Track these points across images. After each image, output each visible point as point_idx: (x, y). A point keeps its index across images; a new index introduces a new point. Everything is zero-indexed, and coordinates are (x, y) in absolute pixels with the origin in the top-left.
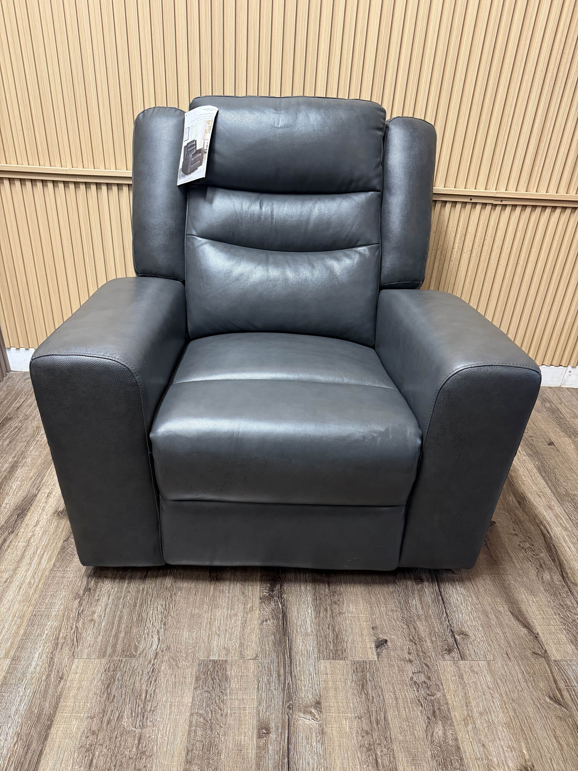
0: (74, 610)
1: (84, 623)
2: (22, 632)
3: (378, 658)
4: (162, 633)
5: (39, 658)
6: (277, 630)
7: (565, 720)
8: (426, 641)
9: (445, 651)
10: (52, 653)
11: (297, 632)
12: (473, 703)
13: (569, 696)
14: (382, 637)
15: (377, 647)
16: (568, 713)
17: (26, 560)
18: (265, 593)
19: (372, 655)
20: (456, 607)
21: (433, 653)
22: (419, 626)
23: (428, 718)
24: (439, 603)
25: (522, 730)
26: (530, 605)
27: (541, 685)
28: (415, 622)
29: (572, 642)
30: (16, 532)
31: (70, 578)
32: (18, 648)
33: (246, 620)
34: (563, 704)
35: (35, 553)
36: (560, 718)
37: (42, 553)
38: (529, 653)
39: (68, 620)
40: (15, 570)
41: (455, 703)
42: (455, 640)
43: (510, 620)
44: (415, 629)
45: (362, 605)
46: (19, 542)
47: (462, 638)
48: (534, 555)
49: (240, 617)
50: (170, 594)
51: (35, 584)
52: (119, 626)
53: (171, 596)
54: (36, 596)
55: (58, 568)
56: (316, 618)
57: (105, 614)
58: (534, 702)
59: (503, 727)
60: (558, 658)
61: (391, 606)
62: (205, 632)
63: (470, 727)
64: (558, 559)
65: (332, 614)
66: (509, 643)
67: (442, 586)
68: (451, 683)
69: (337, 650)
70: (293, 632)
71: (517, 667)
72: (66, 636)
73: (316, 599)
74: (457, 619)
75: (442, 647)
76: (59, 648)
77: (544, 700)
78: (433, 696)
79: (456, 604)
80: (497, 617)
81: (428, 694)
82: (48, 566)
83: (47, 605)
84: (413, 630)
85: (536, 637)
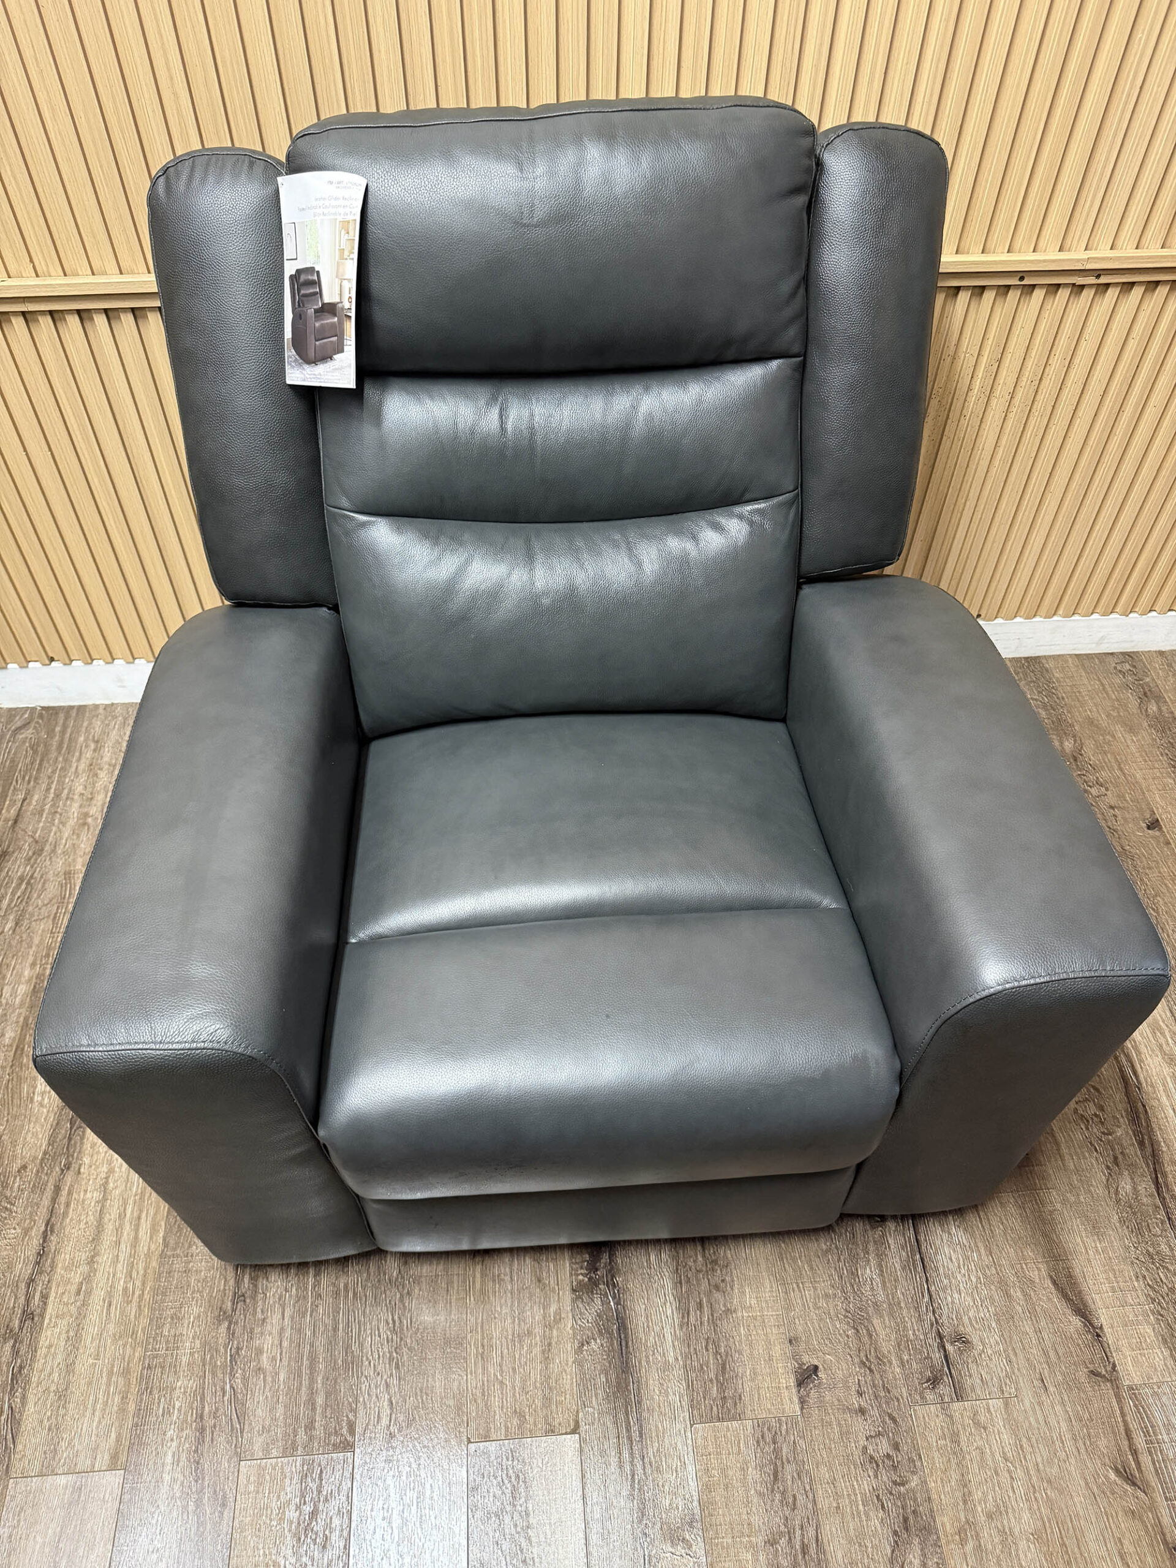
0: (222, 1350)
1: (245, 1380)
2: (132, 1407)
3: (802, 1409)
4: (394, 1389)
5: (175, 1463)
6: (610, 1363)
7: (1141, 1519)
8: (891, 1363)
9: (927, 1382)
10: (196, 1451)
11: (648, 1362)
12: (977, 1495)
13: (1150, 1463)
14: (809, 1360)
15: (800, 1384)
16: (1147, 1502)
17: (108, 1238)
18: (581, 1277)
19: (792, 1407)
20: (947, 1276)
21: (903, 1390)
22: (877, 1328)
23: (895, 1533)
24: (915, 1269)
25: (1064, 1545)
26: (1089, 1261)
27: (1102, 1443)
28: (869, 1320)
29: (1165, 1341)
30: (74, 1167)
31: (201, 1271)
32: (131, 1445)
33: (550, 1344)
34: (1139, 1483)
35: (122, 1216)
36: (1133, 1512)
37: (136, 1214)
38: (1082, 1374)
39: (214, 1374)
40: (91, 1261)
41: (943, 1497)
42: (946, 1357)
43: (1050, 1299)
44: (870, 1336)
45: (769, 1289)
46: (86, 1191)
47: (959, 1348)
48: (1103, 1133)
49: (538, 1338)
50: (398, 1296)
51: (137, 1293)
52: (312, 1380)
53: (402, 1299)
54: (144, 1321)
55: (175, 1249)
56: (681, 1327)
57: (281, 1354)
58: (1087, 1484)
59: (1028, 1540)
60: (1137, 1381)
61: (824, 1286)
62: (476, 1377)
63: (970, 1547)
64: (1150, 1138)
65: (712, 1315)
66: (1045, 1353)
67: (922, 1228)
68: (936, 1455)
69: (725, 1397)
70: (640, 1363)
71: (1058, 1408)
72: (217, 1409)
73: (681, 1283)
74: (950, 1306)
75: (921, 1373)
76: (208, 1439)
77: (1106, 1477)
78: (903, 1484)
79: (949, 1270)
80: (1025, 1294)
81: (895, 1483)
82: (153, 1247)
83: (167, 1342)
84: (866, 1339)
85: (1098, 1336)
